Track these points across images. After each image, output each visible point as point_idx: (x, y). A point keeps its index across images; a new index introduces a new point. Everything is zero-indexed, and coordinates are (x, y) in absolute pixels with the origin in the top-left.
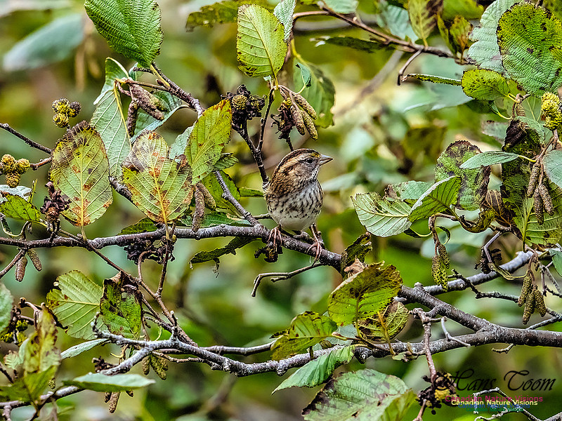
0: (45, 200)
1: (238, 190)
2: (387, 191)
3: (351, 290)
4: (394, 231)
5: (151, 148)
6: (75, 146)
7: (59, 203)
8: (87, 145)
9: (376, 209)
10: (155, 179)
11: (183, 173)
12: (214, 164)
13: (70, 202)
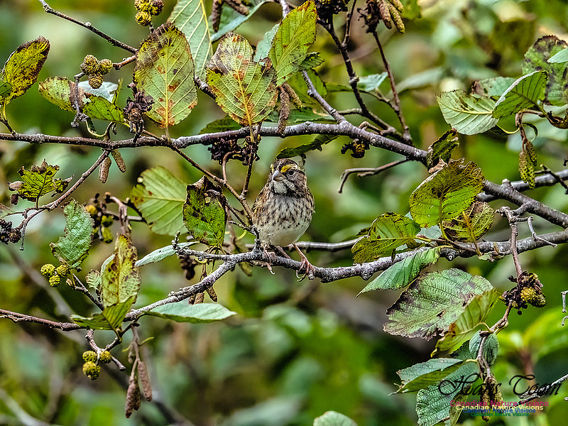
0: (128, 101)
1: (324, 86)
2: (475, 88)
3: (433, 190)
4: (480, 128)
5: (235, 51)
6: (160, 47)
7: (142, 102)
8: (172, 46)
9: (462, 107)
10: (239, 82)
11: (268, 76)
12: (299, 64)
13: (152, 102)
